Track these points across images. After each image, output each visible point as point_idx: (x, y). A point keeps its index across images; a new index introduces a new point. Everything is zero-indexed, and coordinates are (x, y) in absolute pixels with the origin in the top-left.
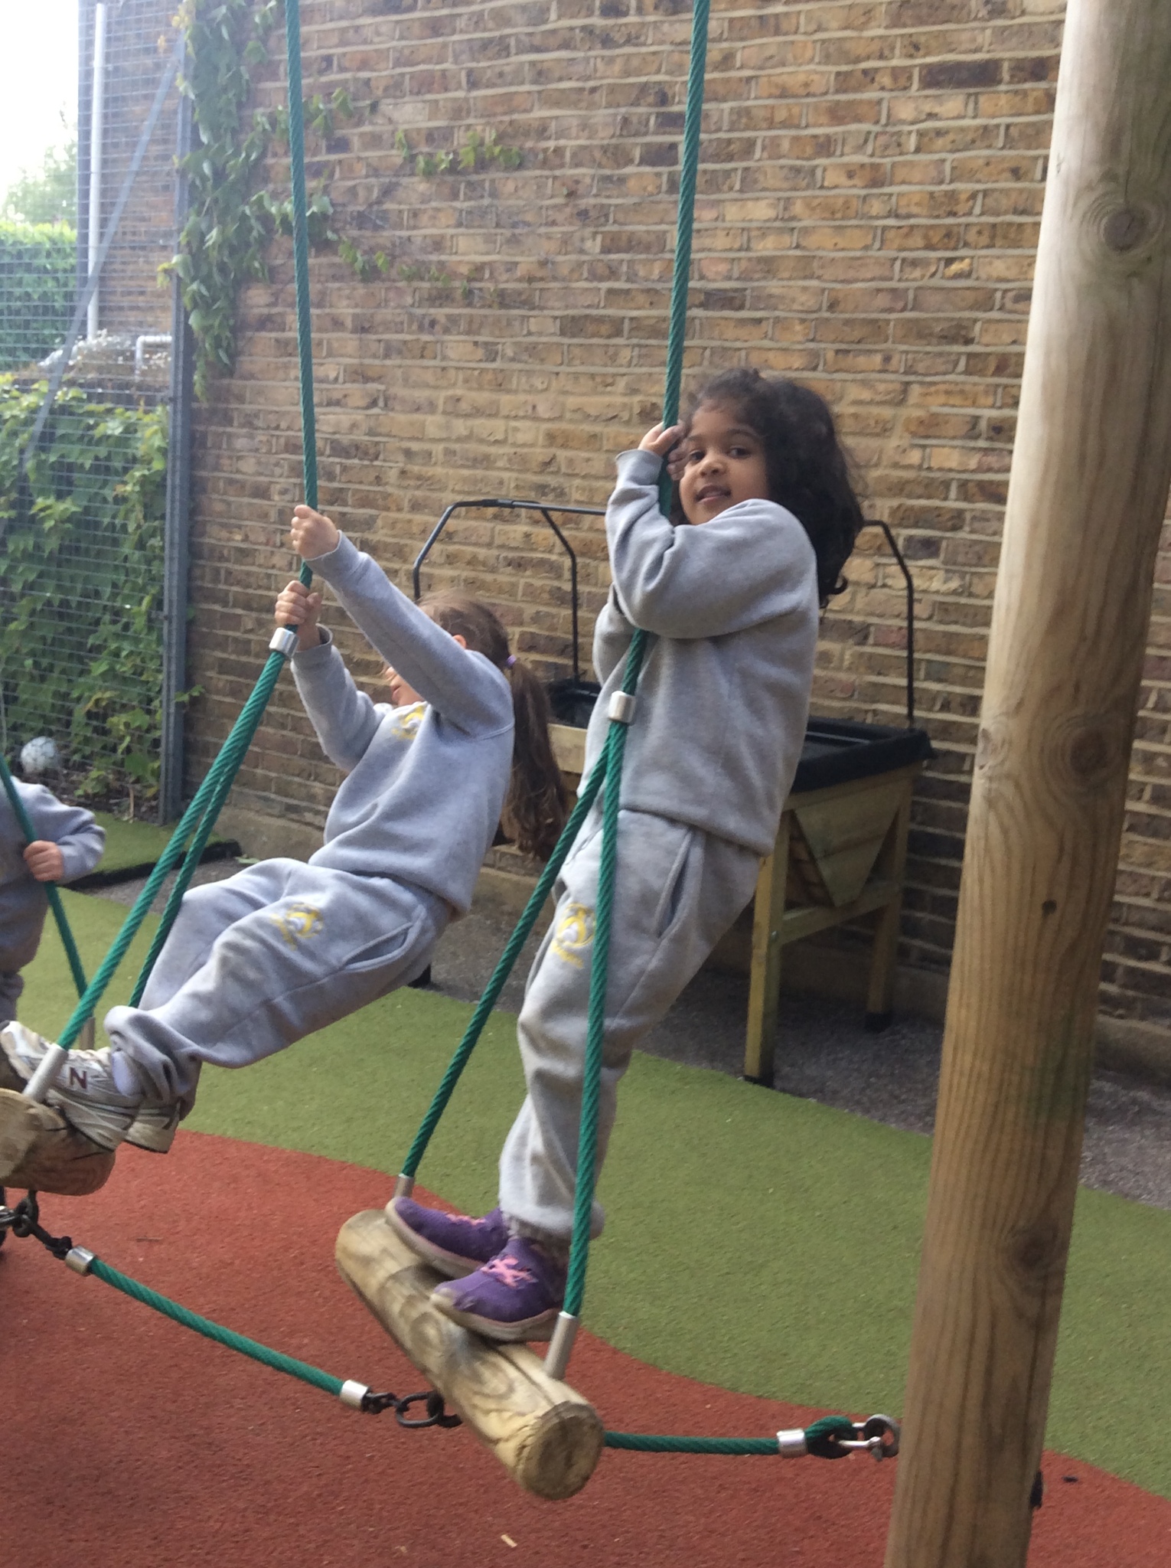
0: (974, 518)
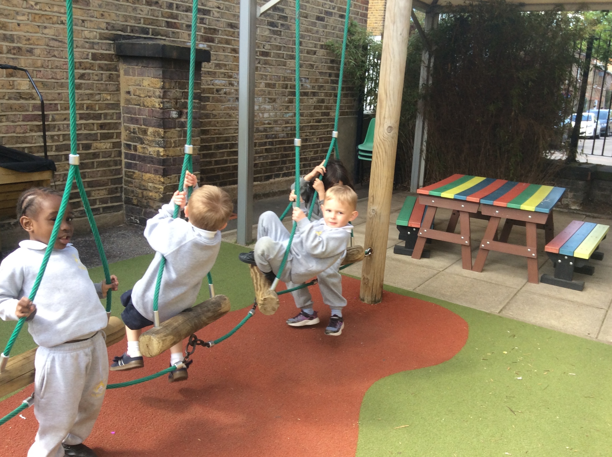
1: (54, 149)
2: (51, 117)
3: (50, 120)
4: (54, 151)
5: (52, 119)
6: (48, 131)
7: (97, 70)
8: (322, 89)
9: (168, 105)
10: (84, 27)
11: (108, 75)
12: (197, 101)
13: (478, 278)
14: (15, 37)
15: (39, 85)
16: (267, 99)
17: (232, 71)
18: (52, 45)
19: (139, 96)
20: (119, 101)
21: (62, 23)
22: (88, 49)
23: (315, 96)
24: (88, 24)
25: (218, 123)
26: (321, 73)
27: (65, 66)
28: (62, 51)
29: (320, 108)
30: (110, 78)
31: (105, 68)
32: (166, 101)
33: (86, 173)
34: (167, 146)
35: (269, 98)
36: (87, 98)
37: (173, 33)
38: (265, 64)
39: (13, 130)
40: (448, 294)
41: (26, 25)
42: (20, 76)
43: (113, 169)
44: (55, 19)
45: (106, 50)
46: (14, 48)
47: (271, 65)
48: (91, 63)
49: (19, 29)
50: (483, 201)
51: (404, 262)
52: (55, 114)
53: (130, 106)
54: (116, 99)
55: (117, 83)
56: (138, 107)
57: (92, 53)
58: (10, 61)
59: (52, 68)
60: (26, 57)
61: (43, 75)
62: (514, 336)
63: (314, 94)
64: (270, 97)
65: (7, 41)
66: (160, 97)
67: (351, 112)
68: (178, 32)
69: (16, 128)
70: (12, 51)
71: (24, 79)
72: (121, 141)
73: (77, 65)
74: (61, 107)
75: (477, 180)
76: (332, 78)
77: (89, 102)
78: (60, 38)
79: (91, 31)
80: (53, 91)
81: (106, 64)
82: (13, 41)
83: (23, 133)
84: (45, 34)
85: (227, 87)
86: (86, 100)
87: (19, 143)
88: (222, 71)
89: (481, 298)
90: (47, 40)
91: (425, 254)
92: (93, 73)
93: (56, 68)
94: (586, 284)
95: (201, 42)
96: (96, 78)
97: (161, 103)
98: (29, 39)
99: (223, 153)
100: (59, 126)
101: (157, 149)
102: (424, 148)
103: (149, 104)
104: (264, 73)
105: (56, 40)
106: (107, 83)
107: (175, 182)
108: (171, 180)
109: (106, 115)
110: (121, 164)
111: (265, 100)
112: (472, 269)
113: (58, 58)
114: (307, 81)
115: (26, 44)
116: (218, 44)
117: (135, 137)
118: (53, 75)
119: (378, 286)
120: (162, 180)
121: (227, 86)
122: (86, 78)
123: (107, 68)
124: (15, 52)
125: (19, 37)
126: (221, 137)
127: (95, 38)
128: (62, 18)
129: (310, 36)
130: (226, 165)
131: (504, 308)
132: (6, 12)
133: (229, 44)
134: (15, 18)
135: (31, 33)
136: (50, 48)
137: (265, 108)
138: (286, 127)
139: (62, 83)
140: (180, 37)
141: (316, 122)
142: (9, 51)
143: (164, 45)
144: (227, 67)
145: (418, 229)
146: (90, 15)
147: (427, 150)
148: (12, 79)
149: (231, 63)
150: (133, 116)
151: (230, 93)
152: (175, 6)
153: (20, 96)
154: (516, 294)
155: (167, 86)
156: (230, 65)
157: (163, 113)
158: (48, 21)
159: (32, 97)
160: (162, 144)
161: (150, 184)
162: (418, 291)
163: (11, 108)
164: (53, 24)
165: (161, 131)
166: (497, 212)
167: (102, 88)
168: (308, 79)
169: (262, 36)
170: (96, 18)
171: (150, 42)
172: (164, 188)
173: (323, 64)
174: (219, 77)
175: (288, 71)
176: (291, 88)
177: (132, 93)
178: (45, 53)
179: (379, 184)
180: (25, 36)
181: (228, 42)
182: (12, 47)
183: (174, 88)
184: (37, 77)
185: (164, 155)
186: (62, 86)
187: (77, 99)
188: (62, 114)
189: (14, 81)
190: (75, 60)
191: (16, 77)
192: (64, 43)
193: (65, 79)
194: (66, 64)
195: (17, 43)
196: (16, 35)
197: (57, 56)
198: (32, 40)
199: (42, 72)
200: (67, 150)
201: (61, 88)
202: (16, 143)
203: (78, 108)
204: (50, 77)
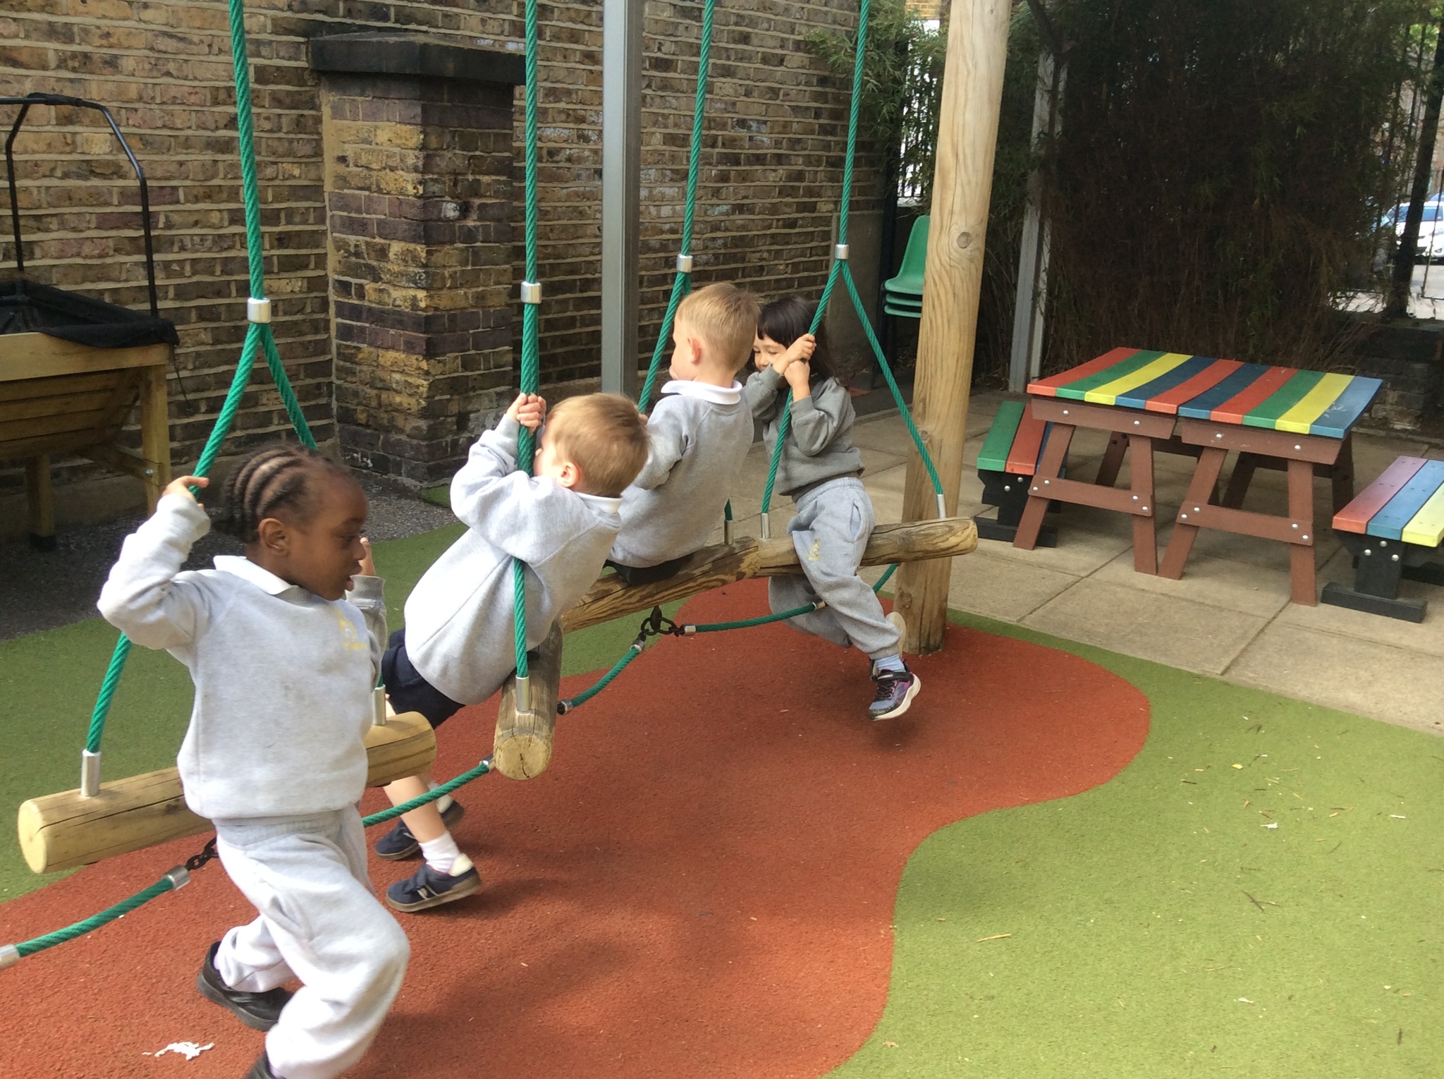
1: (171, 293)
2: (163, 219)
3: (161, 225)
4: (173, 299)
5: (166, 223)
6: (158, 252)
7: (267, 105)
8: (797, 147)
9: (436, 188)
11: (294, 117)
12: (503, 178)
13: (1172, 594)
14: (76, 29)
15: (134, 142)
16: (668, 173)
17: (586, 107)
18: (162, 48)
19: (367, 168)
20: (320, 179)
23: (781, 165)
25: (552, 230)
26: (795, 109)
27: (193, 97)
28: (186, 61)
29: (793, 191)
30: (299, 125)
31: (288, 101)
32: (432, 179)
34: (435, 286)
35: (672, 170)
37: (446, 16)
38: (664, 88)
39: (75, 250)
40: (1102, 630)
42: (88, 121)
43: (310, 342)
45: (290, 59)
46: (74, 55)
47: (678, 91)
48: (253, 91)
49: (85, 10)
50: (1185, 412)
51: (997, 557)
52: (172, 211)
53: (346, 191)
54: (313, 174)
55: (315, 137)
56: (367, 193)
57: (256, 67)
58: (64, 87)
59: (163, 103)
60: (102, 78)
61: (141, 118)
62: (1259, 729)
63: (779, 159)
64: (674, 167)
65: (57, 40)
66: (416, 170)
67: (868, 202)
68: (457, 15)
69: (82, 245)
70: (71, 64)
71: (99, 130)
72: (326, 275)
73: (222, 95)
74: (185, 195)
75: (1170, 361)
76: (822, 121)
78: (179, 30)
79: (252, 15)
80: (165, 157)
81: (288, 93)
82: (70, 40)
83: (100, 256)
84: (145, 22)
85: (574, 146)
87: (92, 282)
88: (562, 105)
89: (1178, 640)
90: (149, 34)
91: (1046, 538)
92: (260, 114)
93: (173, 103)
94: (1430, 606)
95: (510, 38)
96: (267, 125)
97: (420, 183)
98: (108, 35)
99: (566, 301)
100: (181, 241)
101: (412, 292)
102: (1043, 286)
103: (392, 187)
104: (661, 111)
105: (171, 36)
106: (292, 136)
107: (455, 372)
108: (445, 365)
109: (290, 213)
110: (327, 329)
111: (664, 176)
112: (1157, 571)
113: (178, 78)
114: (764, 128)
115: (101, 46)
116: (550, 41)
117: (359, 266)
118: (166, 118)
119: (936, 613)
120: (424, 365)
121: (572, 142)
123: (292, 102)
124: (76, 64)
125: (85, 31)
126: (559, 264)
127: (263, 29)
129: (769, 20)
130: (571, 332)
131: (1234, 662)
133: (576, 42)
135: (112, 19)
136: (157, 55)
137: (663, 195)
138: (714, 239)
139: (187, 138)
140: (462, 26)
141: (784, 227)
142: (62, 64)
143: (426, 46)
144: (574, 96)
145: (1028, 479)
147: (1050, 293)
148: (70, 128)
149: (582, 87)
150: (353, 215)
151: (580, 160)
153: (90, 169)
154: (1262, 631)
155: (433, 142)
156: (580, 92)
157: (424, 206)
159: (118, 173)
160: (423, 282)
161: (397, 376)
162: (1028, 623)
163: (69, 197)
165: (421, 250)
166: (1219, 436)
167: (281, 150)
168: (765, 122)
169: (657, 21)
171: (392, 39)
172: (430, 385)
173: (801, 87)
174: (554, 121)
175: (718, 105)
176: (724, 145)
177: (351, 161)
178: (147, 66)
179: (939, 370)
180: (98, 27)
181: (574, 37)
182: (68, 54)
183: (448, 147)
184: (128, 124)
185: (427, 307)
186: (187, 144)
187: (221, 175)
188: (190, 211)
189: (74, 134)
190: (217, 84)
191: (80, 123)
192: (191, 43)
193: (194, 128)
194: (196, 93)
195: (80, 44)
196: (78, 24)
197: (175, 73)
198: (116, 37)
199: (140, 113)
200: (202, 297)
201: (184, 151)
202: (84, 281)
203: (225, 196)
204: (159, 124)
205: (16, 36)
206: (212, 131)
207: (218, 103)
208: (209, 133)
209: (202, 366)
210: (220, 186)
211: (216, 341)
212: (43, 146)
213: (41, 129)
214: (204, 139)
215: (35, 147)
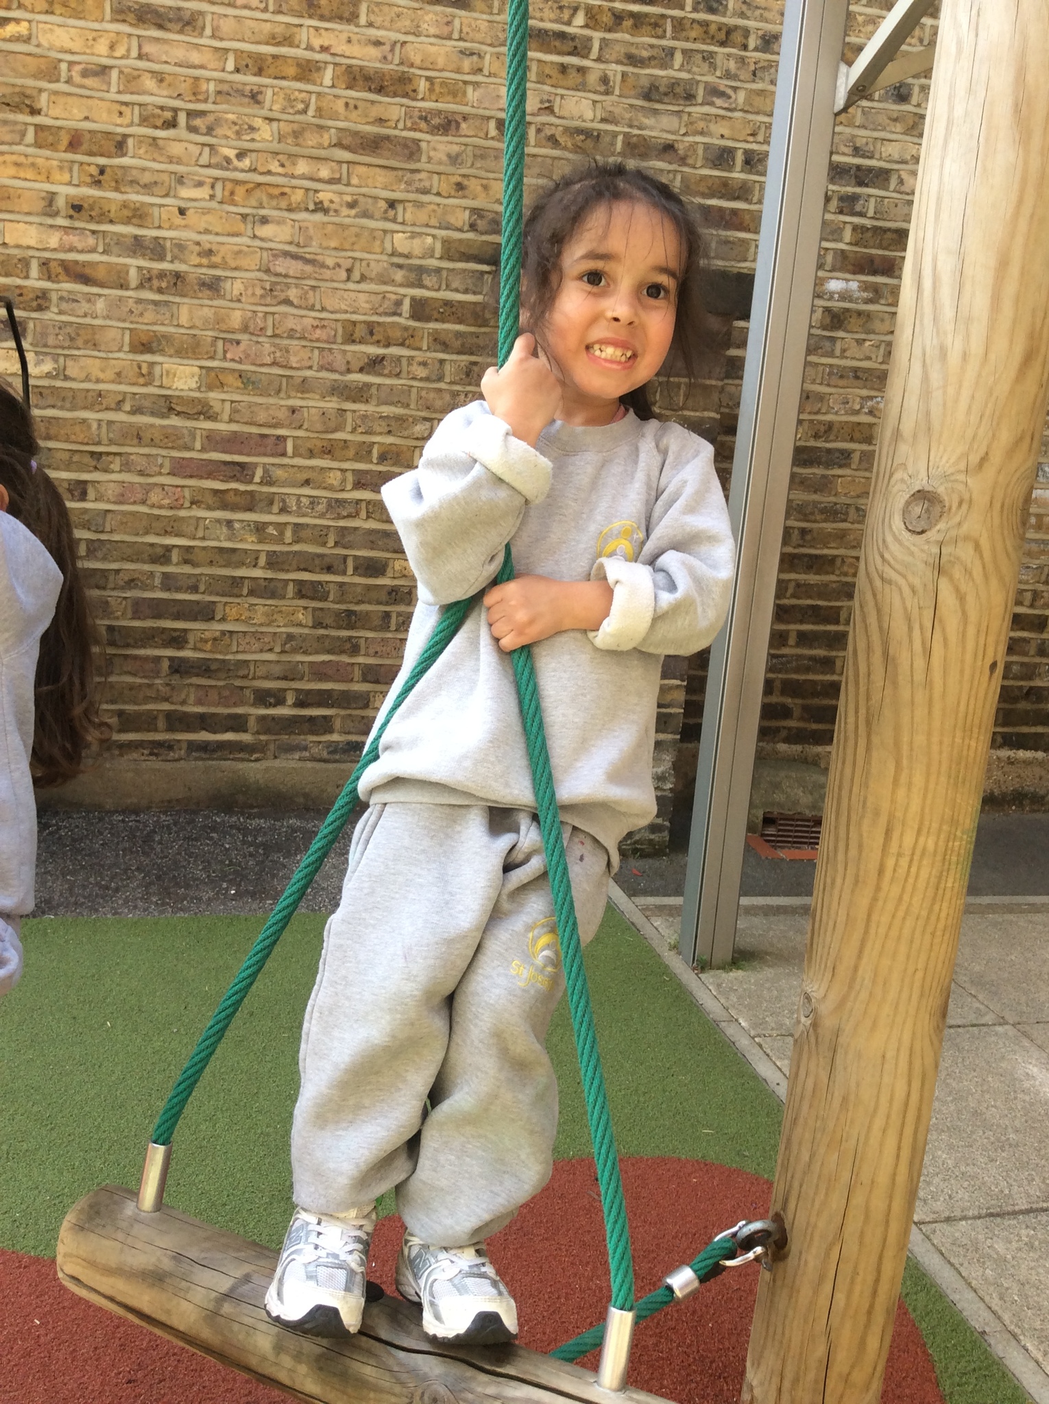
0: (61, 298)
1: (262, 561)
2: (259, 473)
3: (257, 479)
4: (263, 568)
5: (262, 478)
7: (425, 348)
10: (394, 220)
11: (463, 364)
14: (168, 244)
15: (230, 379)
18: (282, 270)
21: (320, 208)
22: (401, 285)
24: (408, 216)
27: (318, 331)
28: (314, 288)
30: (469, 373)
31: (458, 342)
33: (362, 641)
36: (387, 429)
39: (139, 496)
41: (203, 214)
42: (172, 351)
44: (298, 196)
45: (466, 291)
46: (162, 275)
48: (406, 329)
49: (183, 223)
52: (274, 465)
58: (146, 310)
59: (275, 336)
60: (197, 302)
61: (244, 351)
65: (143, 255)
69: (148, 492)
70: (157, 284)
71: (186, 362)
73: (360, 332)
74: (295, 447)
77: (390, 440)
78: (308, 250)
79: (414, 235)
80: (271, 401)
81: (458, 334)
82: (162, 258)
83: (174, 508)
84: (262, 239)
86: (381, 434)
87: (156, 534)
90: (265, 254)
92: (412, 358)
93: (290, 337)
95: (835, 274)
96: (421, 372)
98: (210, 252)
100: (284, 501)
113: (300, 307)
115: (200, 265)
118: (278, 354)
122: (386, 372)
123: (463, 345)
124: (164, 285)
125: (180, 246)
127: (429, 253)
128: (321, 196)
132: (147, 178)
134: (172, 193)
135: (217, 234)
136: (273, 279)
139: (304, 380)
142: (145, 284)
146: (417, 185)
148: (148, 357)
152: (740, 158)
153: (168, 406)
158: (274, 203)
159: (205, 411)
163: (139, 437)
164: (290, 210)
170: (438, 194)
178: (259, 292)
180: (198, 244)
182: (155, 272)
184: (225, 358)
186: (304, 387)
187: (349, 428)
188: (299, 467)
189: (152, 365)
190: (355, 317)
191: (162, 352)
192: (323, 266)
193: (315, 368)
194: (324, 327)
195: (172, 262)
196: (171, 239)
197: (296, 302)
198: (220, 255)
199: (242, 346)
200: (305, 570)
201: (299, 395)
202: (147, 533)
203: (351, 453)
204: (268, 360)
205: (93, 250)
206: (341, 374)
207: (354, 341)
208: (336, 376)
209: (294, 651)
210: (345, 441)
211: (318, 624)
212: (110, 374)
213: (111, 355)
214: (328, 384)
215: (102, 376)
